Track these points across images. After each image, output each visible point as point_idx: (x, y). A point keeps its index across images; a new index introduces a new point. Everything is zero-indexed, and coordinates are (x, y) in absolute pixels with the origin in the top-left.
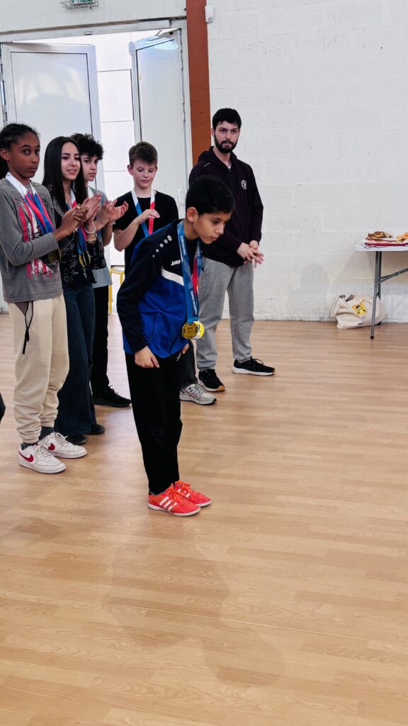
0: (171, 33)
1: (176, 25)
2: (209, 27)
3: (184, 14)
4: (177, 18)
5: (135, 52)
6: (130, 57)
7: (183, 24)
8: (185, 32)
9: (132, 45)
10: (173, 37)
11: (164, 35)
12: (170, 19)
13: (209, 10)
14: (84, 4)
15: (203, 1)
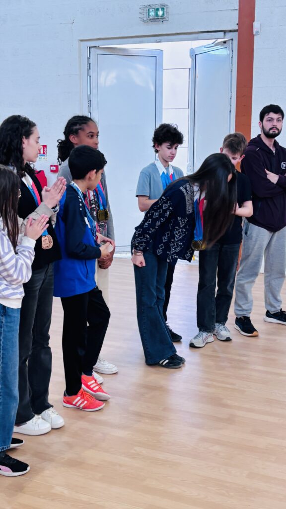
0: (225, 42)
1: (229, 36)
2: (256, 38)
3: (236, 28)
4: (230, 31)
5: (194, 56)
6: (190, 60)
7: (235, 35)
8: (236, 43)
9: (192, 51)
10: (226, 45)
11: (219, 44)
12: (225, 32)
13: (256, 25)
14: (157, 19)
15: (252, 19)
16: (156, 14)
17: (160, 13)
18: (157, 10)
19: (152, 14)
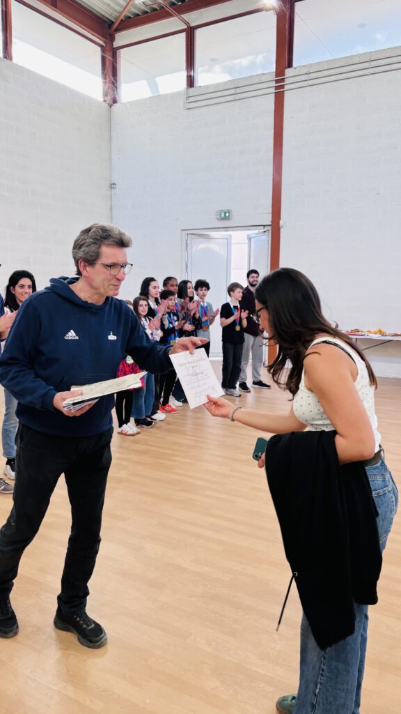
1: (267, 228)
2: (282, 231)
3: (270, 223)
4: (267, 225)
5: (250, 239)
6: (247, 241)
7: (270, 228)
8: (270, 232)
9: (248, 236)
10: (265, 233)
11: (262, 232)
12: (264, 226)
13: (281, 222)
14: (226, 218)
15: (279, 219)
16: (225, 216)
17: (227, 215)
18: (225, 213)
19: (223, 215)
